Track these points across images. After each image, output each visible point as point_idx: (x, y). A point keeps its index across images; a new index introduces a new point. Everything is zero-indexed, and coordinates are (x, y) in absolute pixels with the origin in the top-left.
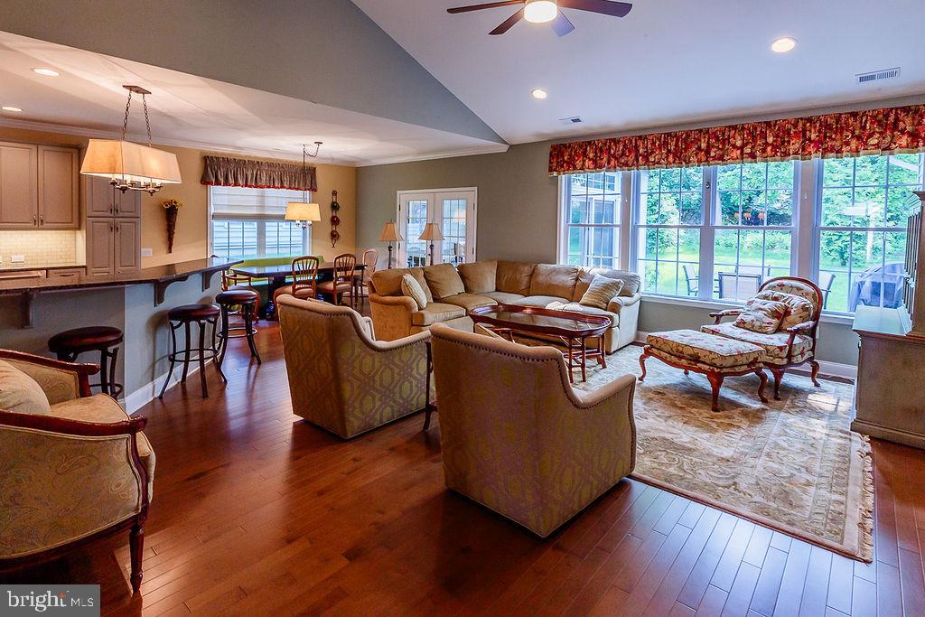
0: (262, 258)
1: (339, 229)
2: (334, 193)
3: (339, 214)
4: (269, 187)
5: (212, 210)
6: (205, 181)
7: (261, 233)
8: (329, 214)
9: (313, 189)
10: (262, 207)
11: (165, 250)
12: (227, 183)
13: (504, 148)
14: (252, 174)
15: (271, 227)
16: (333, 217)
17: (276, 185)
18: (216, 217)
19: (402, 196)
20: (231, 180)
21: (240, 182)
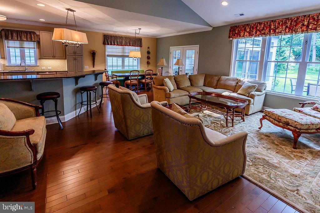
0: (123, 70)
1: (150, 61)
2: (148, 48)
3: (150, 56)
4: (125, 46)
5: (107, 54)
6: (104, 44)
7: (123, 62)
8: (146, 55)
9: (141, 46)
10: (123, 52)
11: (92, 67)
12: (111, 44)
13: (211, 29)
14: (120, 41)
15: (126, 59)
16: (148, 57)
17: (128, 45)
18: (109, 56)
19: (172, 49)
20: (113, 43)
21: (116, 44)
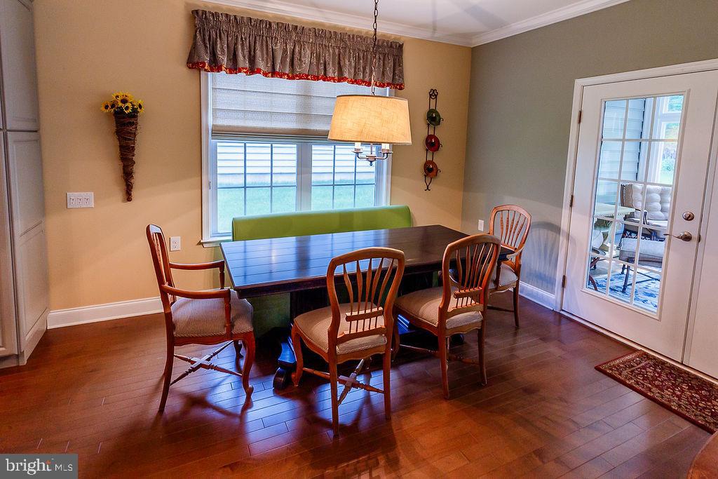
1: (439, 159)
2: (433, 94)
3: (441, 133)
4: (316, 78)
5: (210, 121)
6: (194, 64)
7: (304, 164)
8: (424, 132)
9: (396, 84)
10: (305, 115)
12: (234, 69)
15: (321, 155)
16: (429, 137)
17: (330, 74)
19: (588, 90)
